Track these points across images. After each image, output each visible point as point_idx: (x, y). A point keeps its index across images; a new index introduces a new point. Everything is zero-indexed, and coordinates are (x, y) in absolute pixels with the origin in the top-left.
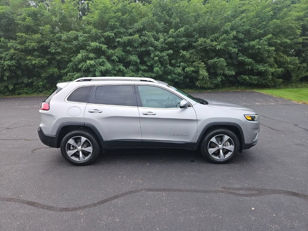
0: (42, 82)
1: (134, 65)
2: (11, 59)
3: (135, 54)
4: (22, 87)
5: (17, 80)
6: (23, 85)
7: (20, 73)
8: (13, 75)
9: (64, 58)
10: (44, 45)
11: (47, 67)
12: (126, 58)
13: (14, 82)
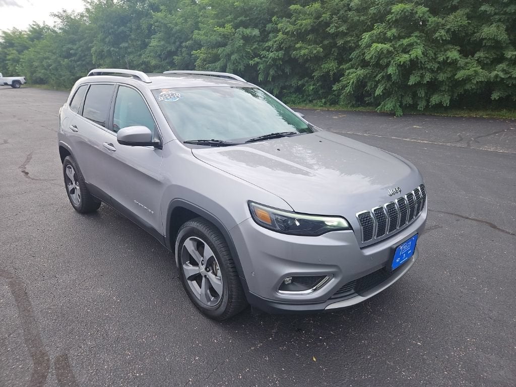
0: (313, 85)
1: (488, 49)
2: (279, 49)
3: (499, 20)
4: (290, 93)
5: (286, 81)
6: (292, 90)
7: (288, 70)
8: (280, 73)
9: (349, 42)
10: (322, 21)
11: (324, 60)
12: (474, 33)
13: (282, 84)
